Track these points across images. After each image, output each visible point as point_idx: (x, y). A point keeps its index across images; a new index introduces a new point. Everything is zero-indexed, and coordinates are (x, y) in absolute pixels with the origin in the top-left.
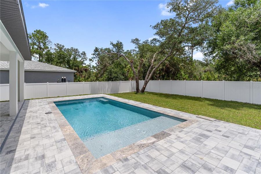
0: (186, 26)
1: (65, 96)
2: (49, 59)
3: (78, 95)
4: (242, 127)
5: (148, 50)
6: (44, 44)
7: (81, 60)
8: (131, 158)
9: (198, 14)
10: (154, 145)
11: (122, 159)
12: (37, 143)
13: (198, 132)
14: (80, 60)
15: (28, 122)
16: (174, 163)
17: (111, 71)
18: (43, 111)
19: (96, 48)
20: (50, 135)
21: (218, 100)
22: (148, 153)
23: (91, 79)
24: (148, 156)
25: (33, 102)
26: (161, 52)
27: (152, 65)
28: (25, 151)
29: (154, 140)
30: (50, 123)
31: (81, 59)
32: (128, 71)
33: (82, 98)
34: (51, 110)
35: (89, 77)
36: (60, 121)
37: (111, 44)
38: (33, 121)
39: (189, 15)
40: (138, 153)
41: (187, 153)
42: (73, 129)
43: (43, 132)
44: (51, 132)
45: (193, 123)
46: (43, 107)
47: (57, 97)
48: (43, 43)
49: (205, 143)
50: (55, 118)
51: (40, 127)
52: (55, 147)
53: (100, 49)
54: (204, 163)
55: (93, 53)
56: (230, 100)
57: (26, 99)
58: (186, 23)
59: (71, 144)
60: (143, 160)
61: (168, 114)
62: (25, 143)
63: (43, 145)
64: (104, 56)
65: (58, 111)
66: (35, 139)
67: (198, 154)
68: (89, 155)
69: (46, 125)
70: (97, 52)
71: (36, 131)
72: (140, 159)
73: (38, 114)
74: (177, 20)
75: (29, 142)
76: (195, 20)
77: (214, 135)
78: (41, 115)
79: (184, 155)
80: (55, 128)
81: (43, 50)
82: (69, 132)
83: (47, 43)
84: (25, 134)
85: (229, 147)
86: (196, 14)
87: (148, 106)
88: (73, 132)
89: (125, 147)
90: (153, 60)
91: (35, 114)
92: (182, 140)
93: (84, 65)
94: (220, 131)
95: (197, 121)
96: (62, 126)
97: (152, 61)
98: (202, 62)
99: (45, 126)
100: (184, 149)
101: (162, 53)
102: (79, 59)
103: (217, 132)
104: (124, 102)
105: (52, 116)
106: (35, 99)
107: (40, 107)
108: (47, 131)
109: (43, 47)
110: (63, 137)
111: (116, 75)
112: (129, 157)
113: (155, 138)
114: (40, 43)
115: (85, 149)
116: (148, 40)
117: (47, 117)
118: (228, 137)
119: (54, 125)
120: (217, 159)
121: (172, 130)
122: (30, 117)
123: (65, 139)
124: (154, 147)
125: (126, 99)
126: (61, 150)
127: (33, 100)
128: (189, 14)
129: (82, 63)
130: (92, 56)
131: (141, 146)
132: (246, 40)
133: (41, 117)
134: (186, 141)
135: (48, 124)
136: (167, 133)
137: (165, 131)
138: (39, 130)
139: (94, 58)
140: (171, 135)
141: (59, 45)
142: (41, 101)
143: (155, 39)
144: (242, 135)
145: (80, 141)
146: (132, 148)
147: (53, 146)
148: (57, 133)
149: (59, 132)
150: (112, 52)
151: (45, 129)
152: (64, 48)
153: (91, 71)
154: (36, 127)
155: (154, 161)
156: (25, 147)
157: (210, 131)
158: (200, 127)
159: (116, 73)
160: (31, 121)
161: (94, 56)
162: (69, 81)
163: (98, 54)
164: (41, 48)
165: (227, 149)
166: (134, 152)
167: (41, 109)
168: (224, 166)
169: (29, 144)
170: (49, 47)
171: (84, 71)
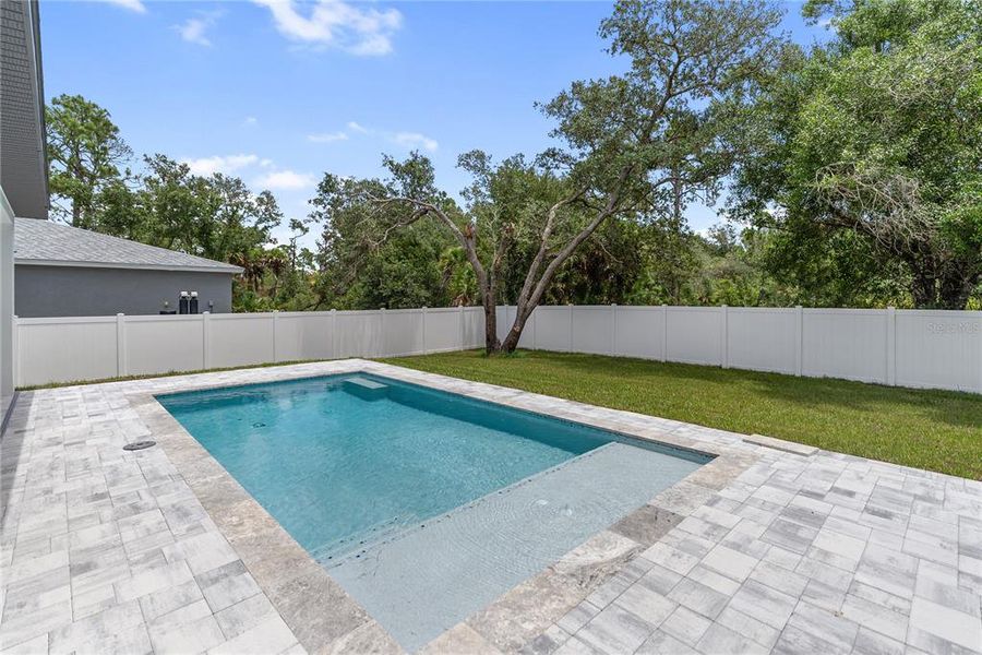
0: (669, 105)
1: (202, 372)
2: (120, 217)
3: (255, 367)
4: (915, 474)
5: (529, 192)
6: (99, 156)
7: (256, 228)
8: (563, 638)
9: (710, 64)
10: (635, 569)
11: (523, 642)
12: (107, 594)
13: (776, 501)
14: (252, 225)
15: (48, 492)
16: (745, 645)
17: (378, 271)
18: (112, 436)
19: (329, 176)
20: (166, 551)
21: (779, 374)
22: (622, 604)
23: (299, 301)
24: (629, 619)
25: (59, 398)
26: (576, 200)
27: (542, 249)
28: (50, 641)
29: (625, 544)
30: (154, 492)
31: (255, 219)
32: (449, 272)
33: (277, 379)
34: (148, 432)
35: (292, 294)
36: (201, 480)
37: (384, 165)
38: (69, 487)
39: (681, 67)
40: (585, 612)
41: (773, 593)
42: (267, 514)
43: (129, 535)
44: (168, 533)
45: (744, 465)
46: (107, 418)
47: (166, 375)
48: (94, 153)
49: (819, 543)
50: (173, 469)
51: (107, 513)
52: (200, 609)
53: (342, 180)
54: (854, 631)
55: (317, 196)
56: (820, 375)
57: (21, 385)
58: (669, 95)
59: (273, 586)
60: (615, 639)
61: (639, 434)
62: (46, 599)
63: (139, 600)
64: (357, 209)
65: (182, 434)
66: (94, 572)
67: (815, 595)
68: (372, 636)
69: (137, 500)
70: (332, 195)
71: (91, 535)
72: (602, 634)
73: (89, 453)
74: (638, 81)
75: (65, 592)
76: (700, 85)
77: (837, 511)
78: (104, 456)
79: (766, 603)
80: (182, 513)
81: (93, 178)
82: (255, 531)
83: (111, 152)
84: (40, 551)
85: (910, 554)
86: (705, 63)
87: (552, 405)
88: (273, 531)
89: (518, 587)
90: (547, 230)
91: (75, 455)
92: (730, 537)
93: (268, 247)
94: (851, 494)
95: (755, 458)
96: (215, 504)
97: (543, 231)
98: (705, 240)
99: (136, 509)
100: (754, 576)
101: (578, 203)
102: (249, 223)
103: (840, 496)
104: (454, 388)
105: (156, 458)
106: (67, 385)
107: (93, 419)
108: (148, 530)
109: (91, 169)
110: (233, 558)
111: (399, 286)
112: (552, 632)
113: (627, 534)
114: (78, 152)
115: (345, 609)
116: (522, 156)
117: (136, 465)
118: (887, 515)
119: (175, 502)
120: (894, 609)
121: (680, 500)
122: (52, 468)
123: (240, 567)
124: (638, 575)
125: (457, 377)
126: (235, 622)
127: (56, 390)
128: (679, 62)
129: (262, 236)
130: (313, 209)
131: (587, 576)
132: (889, 162)
133: (104, 464)
134: (750, 542)
135: (146, 498)
136: (667, 514)
137: (652, 502)
138: (107, 527)
139: (317, 217)
140: (681, 519)
141: (165, 161)
142: (96, 391)
143: (552, 153)
144: (929, 505)
145: (311, 567)
146: (551, 587)
147: (188, 602)
148: (195, 538)
149: (205, 531)
150: (388, 195)
151: (138, 522)
152: (189, 175)
153: (297, 268)
154: (90, 516)
155: (660, 640)
156: (50, 617)
157: (819, 496)
158: (773, 481)
159: (398, 278)
160: (61, 487)
161: (320, 208)
162: (211, 309)
163: (336, 203)
164: (81, 172)
165: (907, 563)
166: (564, 607)
167: (100, 428)
168: (931, 641)
169: (67, 602)
170: (121, 169)
171: (271, 270)
